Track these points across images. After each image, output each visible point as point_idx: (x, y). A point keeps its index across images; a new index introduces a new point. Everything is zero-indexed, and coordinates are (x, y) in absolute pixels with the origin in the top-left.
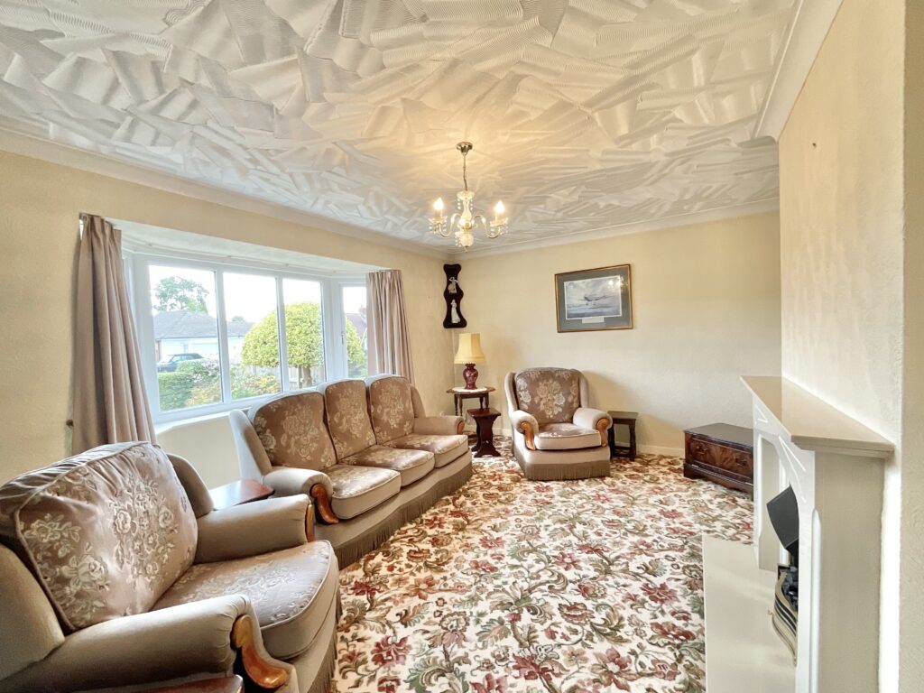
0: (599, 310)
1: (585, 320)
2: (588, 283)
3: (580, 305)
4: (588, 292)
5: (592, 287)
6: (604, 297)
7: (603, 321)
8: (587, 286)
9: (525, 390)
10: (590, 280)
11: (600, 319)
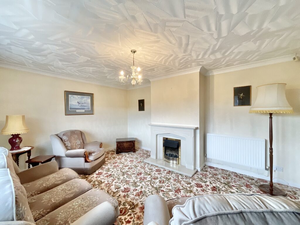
0: (82, 107)
1: (78, 111)
2: (80, 97)
3: (76, 105)
4: (79, 100)
5: (81, 98)
6: (85, 103)
7: (84, 111)
8: (78, 98)
9: (67, 141)
10: (80, 96)
11: (83, 111)
